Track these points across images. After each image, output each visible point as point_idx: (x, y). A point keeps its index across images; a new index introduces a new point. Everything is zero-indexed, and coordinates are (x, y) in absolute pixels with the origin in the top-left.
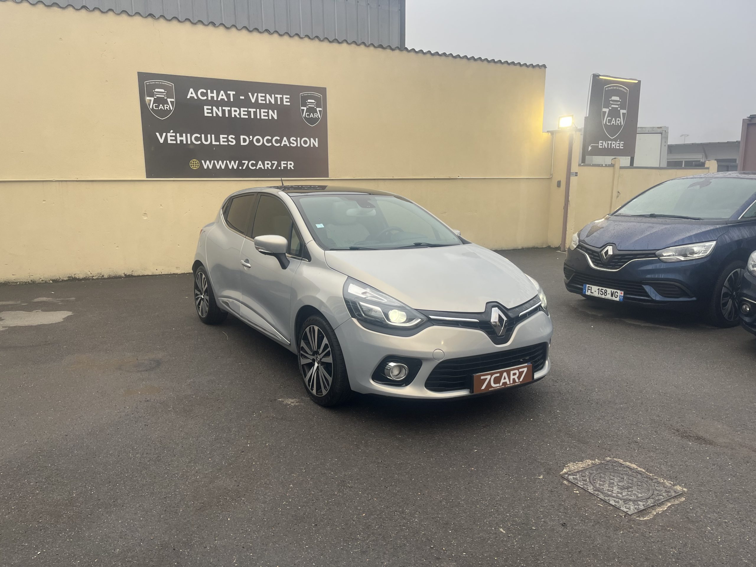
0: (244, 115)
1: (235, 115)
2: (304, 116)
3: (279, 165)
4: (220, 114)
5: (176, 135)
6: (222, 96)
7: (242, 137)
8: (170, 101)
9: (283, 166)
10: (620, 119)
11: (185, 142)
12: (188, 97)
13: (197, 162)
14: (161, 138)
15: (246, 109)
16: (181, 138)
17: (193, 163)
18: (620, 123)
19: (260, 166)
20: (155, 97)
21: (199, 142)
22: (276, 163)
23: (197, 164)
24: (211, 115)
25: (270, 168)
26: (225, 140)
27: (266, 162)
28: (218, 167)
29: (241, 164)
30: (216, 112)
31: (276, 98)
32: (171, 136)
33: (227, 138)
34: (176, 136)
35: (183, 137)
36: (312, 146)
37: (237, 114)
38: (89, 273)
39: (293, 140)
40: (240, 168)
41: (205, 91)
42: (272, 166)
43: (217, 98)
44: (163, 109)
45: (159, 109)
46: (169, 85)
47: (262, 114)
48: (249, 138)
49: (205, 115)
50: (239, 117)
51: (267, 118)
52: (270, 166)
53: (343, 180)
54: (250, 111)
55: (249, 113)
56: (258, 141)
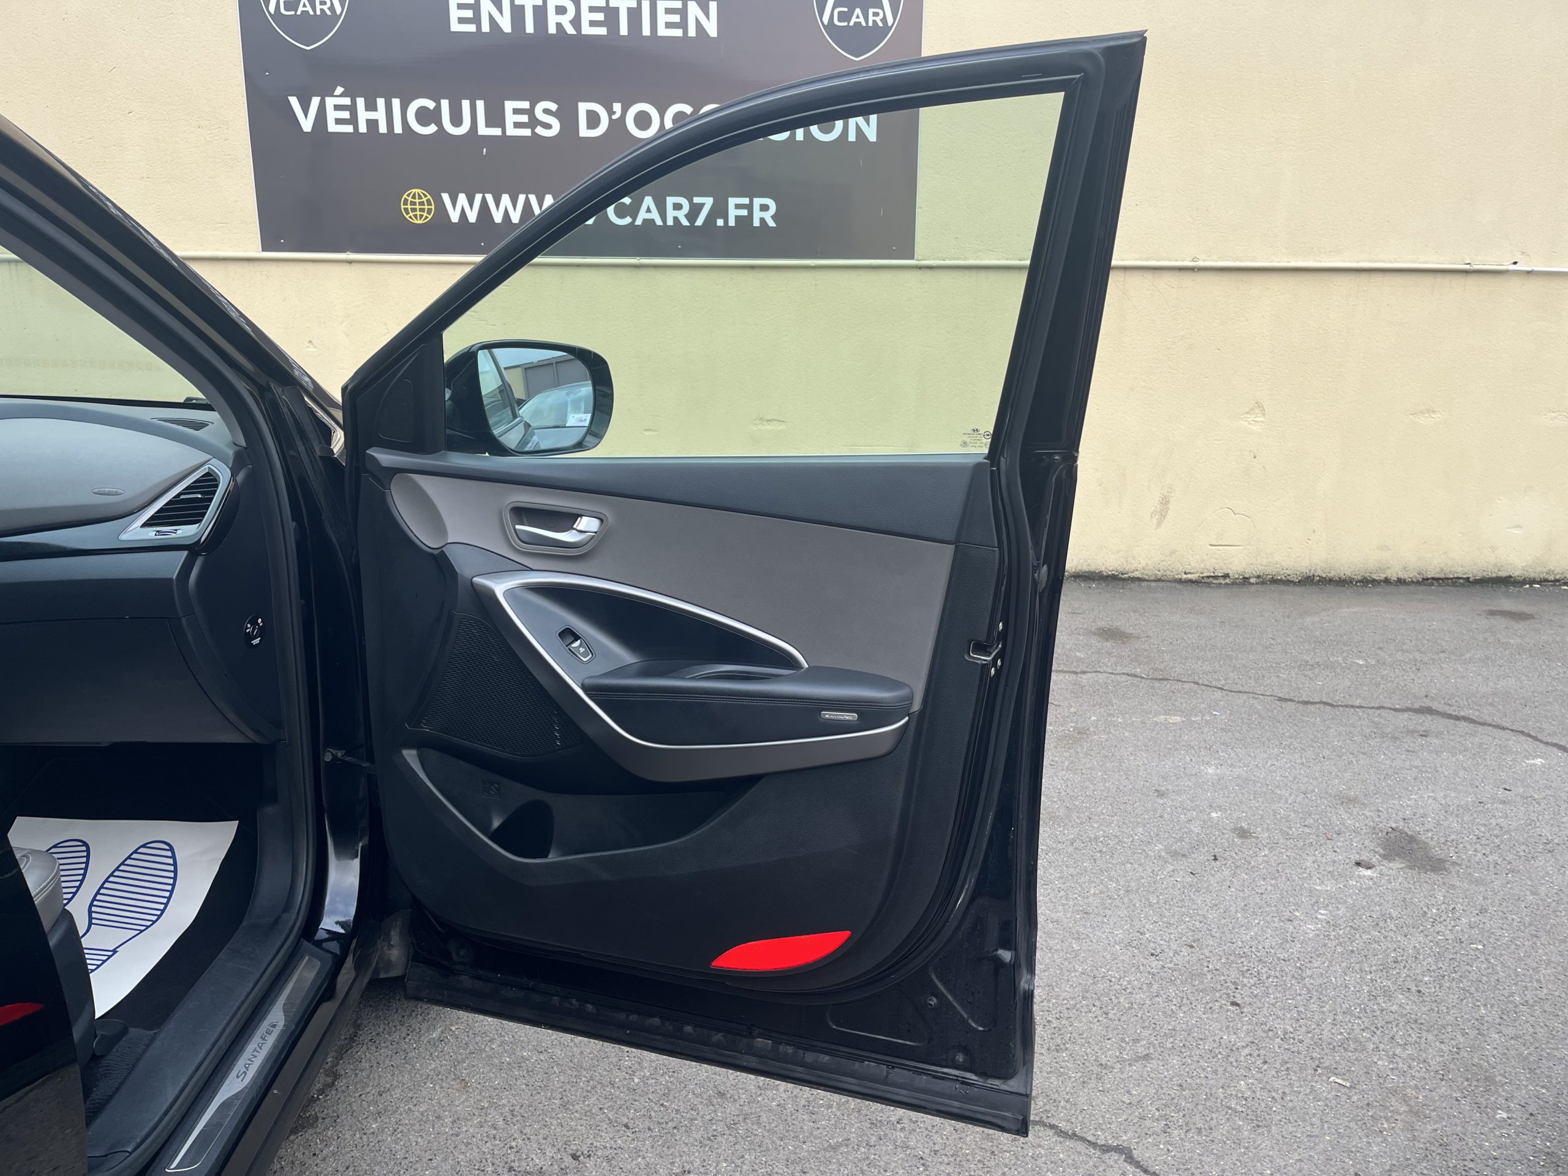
0: (593, 23)
1: (559, 26)
2: (826, 23)
3: (720, 209)
4: (506, 25)
5: (354, 103)
7: (583, 107)
9: (733, 213)
13: (424, 199)
14: (306, 116)
15: (601, 3)
16: (372, 115)
17: (413, 203)
19: (648, 216)
21: (432, 129)
22: (708, 202)
23: (426, 207)
24: (471, 28)
25: (685, 222)
26: (524, 118)
27: (670, 201)
28: (498, 217)
30: (491, 17)
32: (337, 108)
33: (530, 112)
34: (352, 109)
35: (375, 109)
36: (852, 137)
37: (566, 20)
42: (693, 214)
44: (311, 13)
45: (299, 13)
47: (663, 20)
48: (611, 112)
49: (452, 29)
50: (575, 33)
51: (678, 33)
52: (685, 216)
53: (974, 273)
54: (616, 10)
55: (611, 14)
56: (643, 121)
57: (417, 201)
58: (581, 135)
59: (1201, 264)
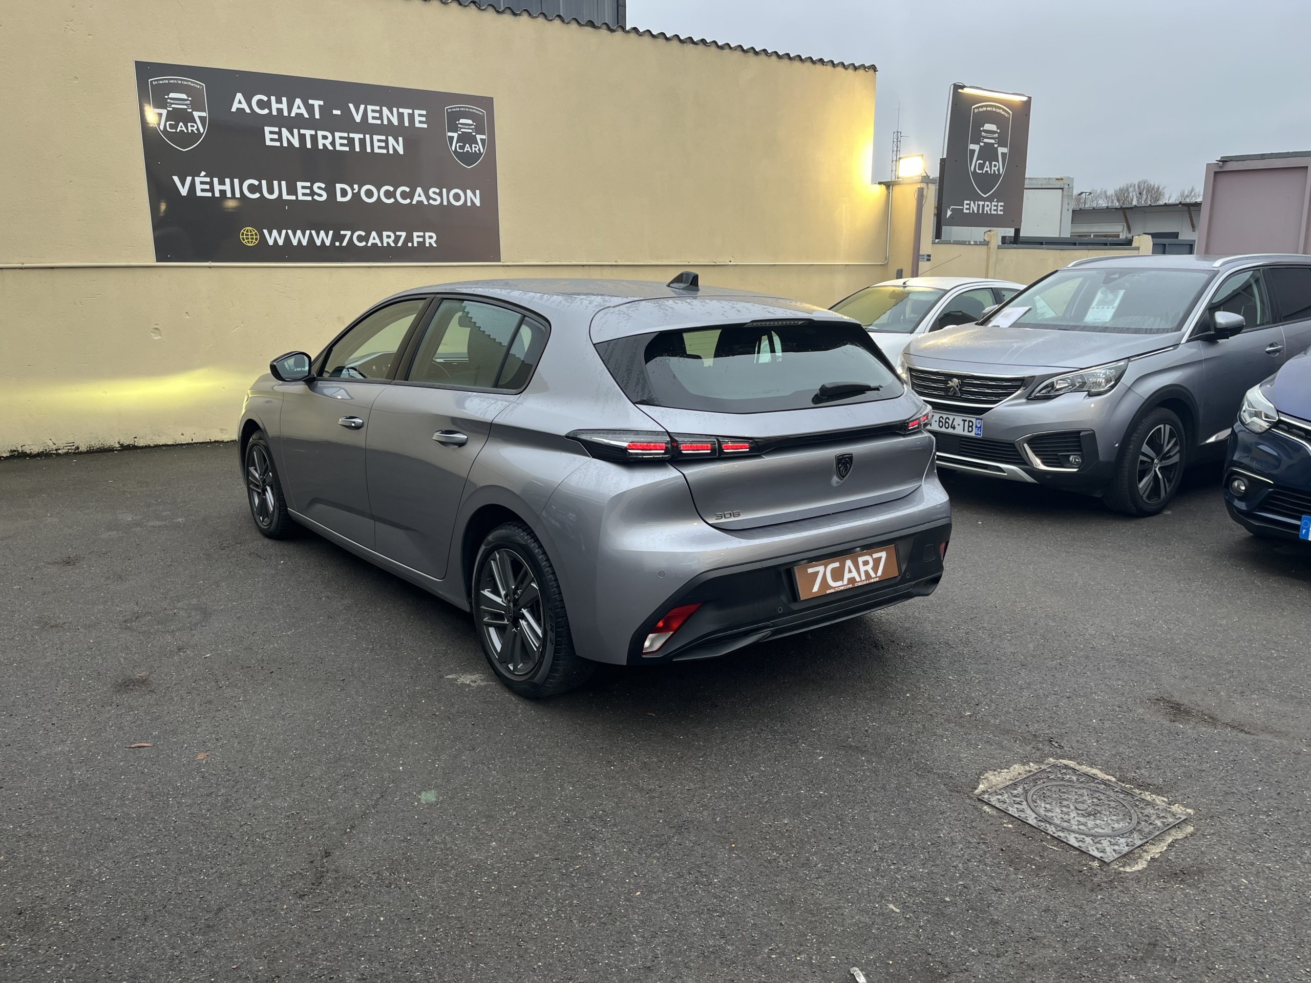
0: (341, 145)
1: (324, 145)
2: (453, 149)
3: (409, 238)
4: (296, 143)
5: (212, 181)
6: (299, 108)
7: (339, 186)
8: (200, 117)
9: (416, 240)
10: (997, 163)
11: (230, 195)
12: (234, 109)
13: (253, 233)
14: (183, 187)
15: (345, 135)
16: (222, 187)
17: (247, 235)
18: (998, 170)
19: (374, 241)
20: (168, 109)
21: (257, 195)
22: (404, 234)
23: (255, 237)
24: (278, 144)
25: (393, 245)
26: (308, 191)
27: (385, 234)
28: (295, 243)
29: (338, 237)
30: (288, 139)
31: (401, 116)
32: (202, 183)
33: (311, 188)
34: (211, 184)
35: (225, 185)
36: (469, 204)
37: (328, 142)
38: (51, 443)
39: (434, 193)
40: (337, 244)
41: (265, 99)
42: (396, 241)
43: (290, 111)
44: (186, 131)
45: (178, 131)
46: (196, 86)
47: (376, 144)
48: (353, 189)
49: (267, 144)
50: (332, 149)
51: (385, 151)
52: (393, 241)
53: (527, 267)
54: (354, 138)
55: (351, 142)
56: (369, 194)
57: (249, 233)
59: (619, 263)
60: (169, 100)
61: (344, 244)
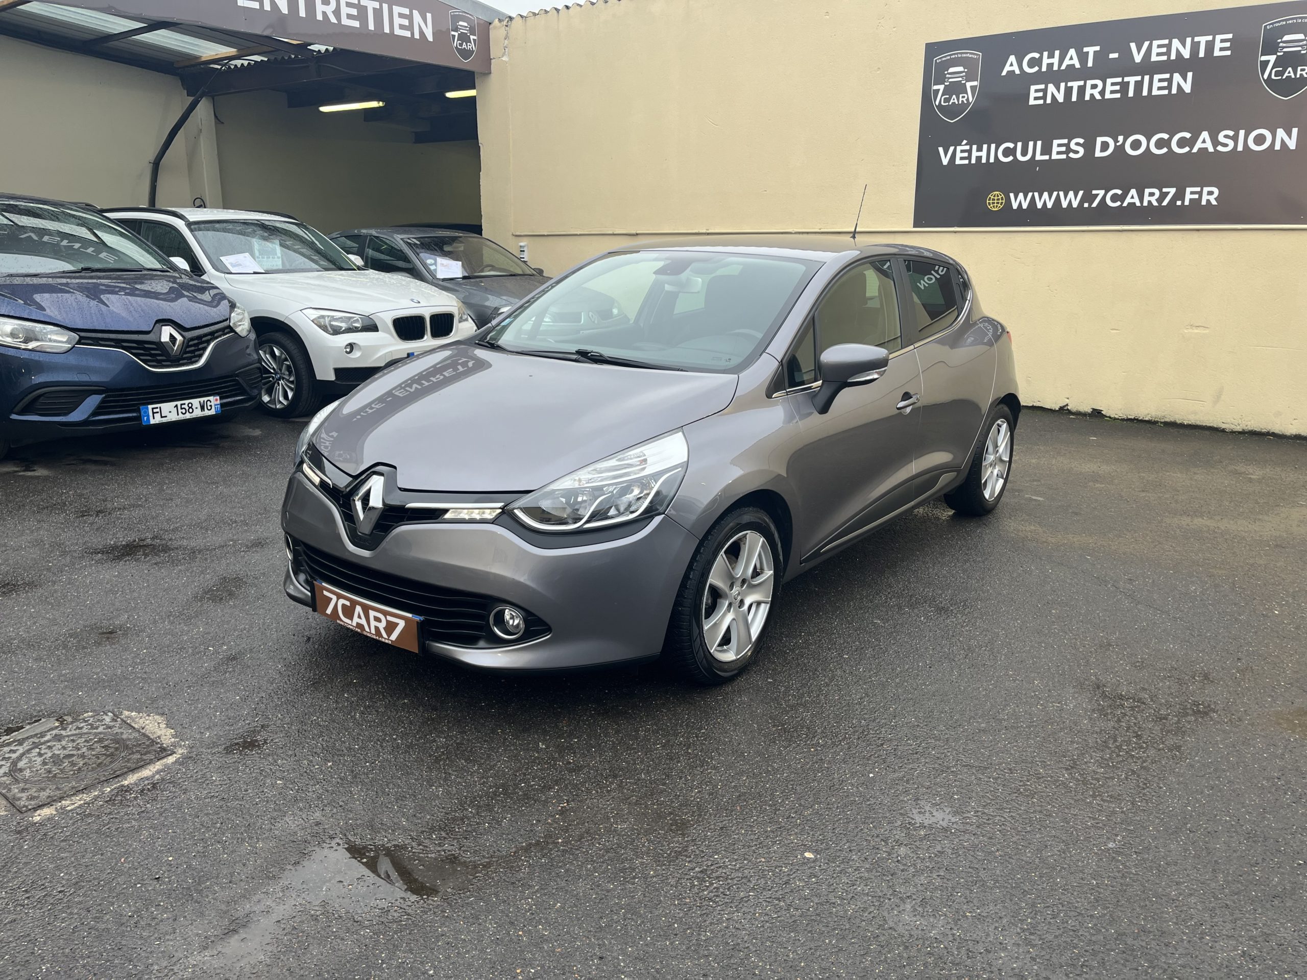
0: (1112, 92)
1: (1092, 95)
2: (1265, 79)
3: (1180, 195)
4: (1060, 98)
5: (971, 148)
6: (1071, 58)
7: (1099, 140)
9: (1188, 197)
11: (984, 161)
12: (1004, 73)
13: (1000, 197)
14: (946, 156)
15: (1119, 80)
16: (979, 154)
17: (993, 200)
19: (1132, 201)
20: (946, 84)
21: (1011, 158)
22: (1172, 191)
23: (1000, 201)
24: (1041, 102)
25: (1155, 204)
26: (1063, 149)
27: (1147, 191)
28: (1039, 205)
29: (1089, 197)
30: (1053, 95)
31: (1196, 45)
32: (962, 151)
33: (1067, 145)
34: (970, 152)
35: (981, 150)
36: (1277, 146)
37: (1096, 93)
39: (1226, 136)
40: (1086, 205)
41: (1037, 55)
42: (1160, 200)
43: (1060, 65)
44: (957, 103)
45: (951, 103)
46: (973, 56)
47: (1156, 86)
48: (1116, 141)
49: (1030, 104)
50: (1100, 98)
51: (1166, 92)
52: (1156, 200)
54: (1128, 82)
55: (1125, 86)
56: (1136, 145)
57: (996, 198)
58: (1096, 156)
60: (947, 76)
61: (1094, 205)
